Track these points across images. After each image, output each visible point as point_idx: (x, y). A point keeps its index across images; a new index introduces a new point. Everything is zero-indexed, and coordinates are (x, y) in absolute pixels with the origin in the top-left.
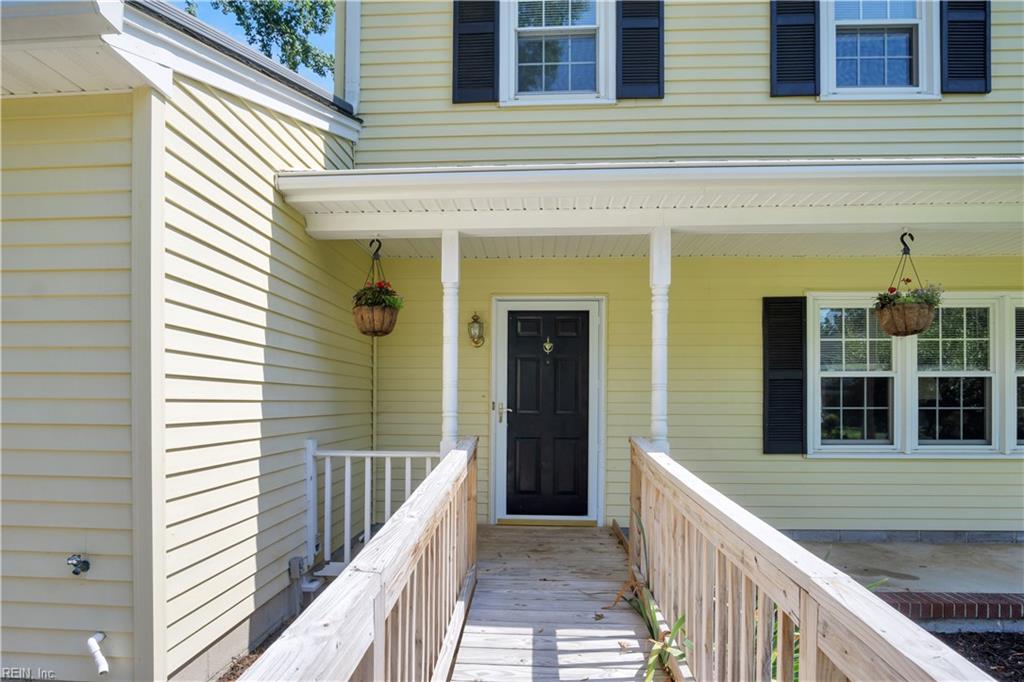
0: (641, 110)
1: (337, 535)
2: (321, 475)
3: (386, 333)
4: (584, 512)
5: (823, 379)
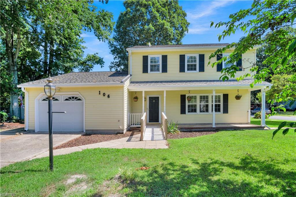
0: (164, 74)
1: (132, 123)
2: (130, 116)
3: (137, 101)
4: (158, 122)
5: (188, 105)
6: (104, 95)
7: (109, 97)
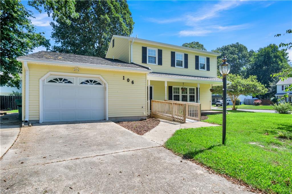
0: (160, 66)
5: (174, 95)
6: (128, 80)
7: (133, 83)
